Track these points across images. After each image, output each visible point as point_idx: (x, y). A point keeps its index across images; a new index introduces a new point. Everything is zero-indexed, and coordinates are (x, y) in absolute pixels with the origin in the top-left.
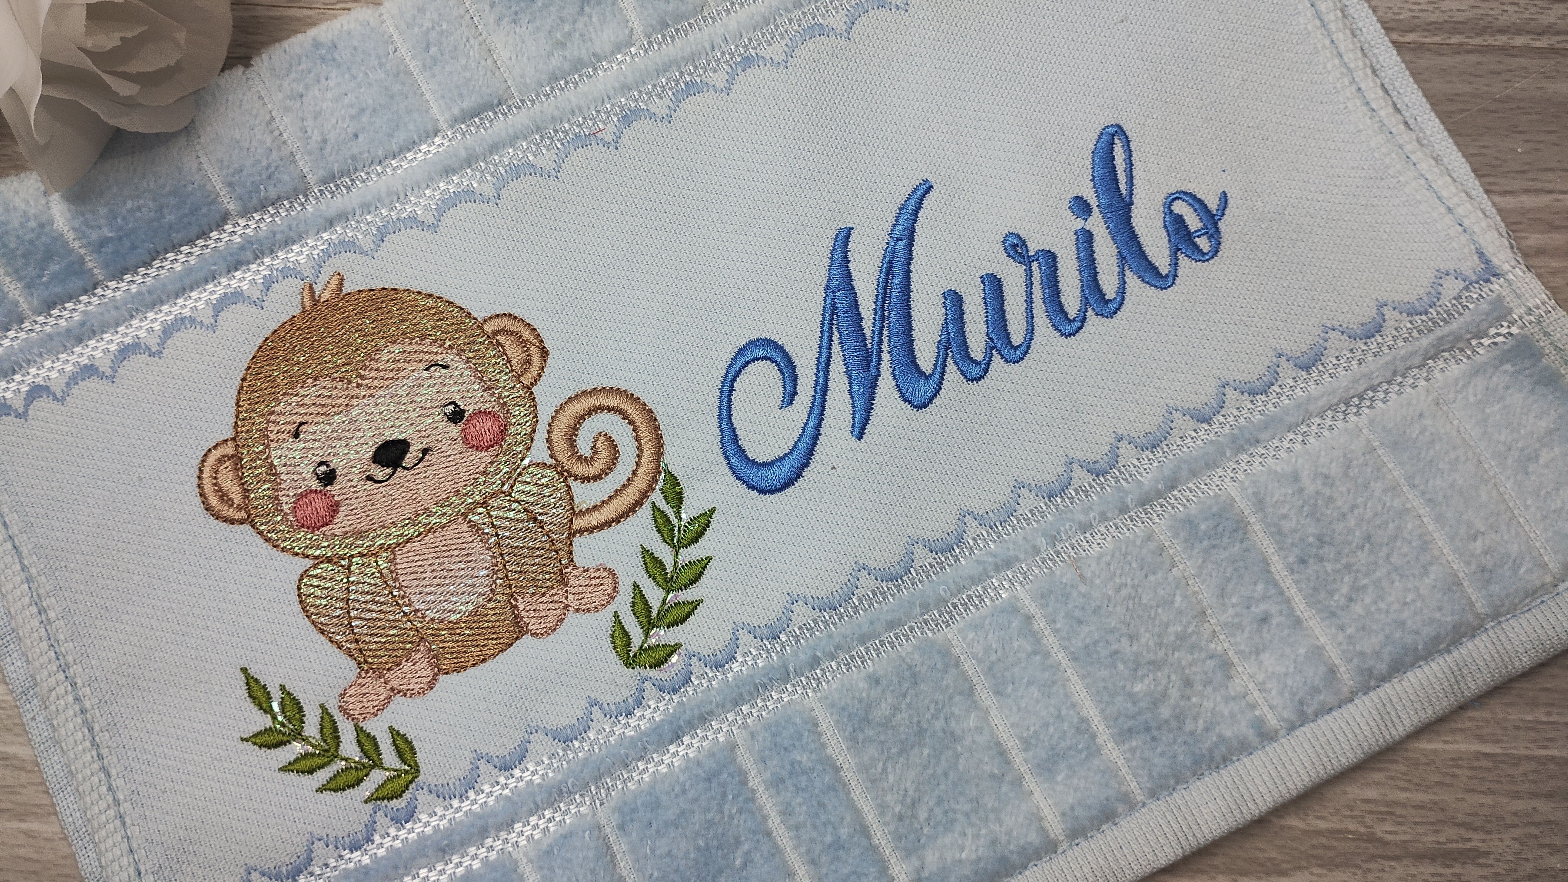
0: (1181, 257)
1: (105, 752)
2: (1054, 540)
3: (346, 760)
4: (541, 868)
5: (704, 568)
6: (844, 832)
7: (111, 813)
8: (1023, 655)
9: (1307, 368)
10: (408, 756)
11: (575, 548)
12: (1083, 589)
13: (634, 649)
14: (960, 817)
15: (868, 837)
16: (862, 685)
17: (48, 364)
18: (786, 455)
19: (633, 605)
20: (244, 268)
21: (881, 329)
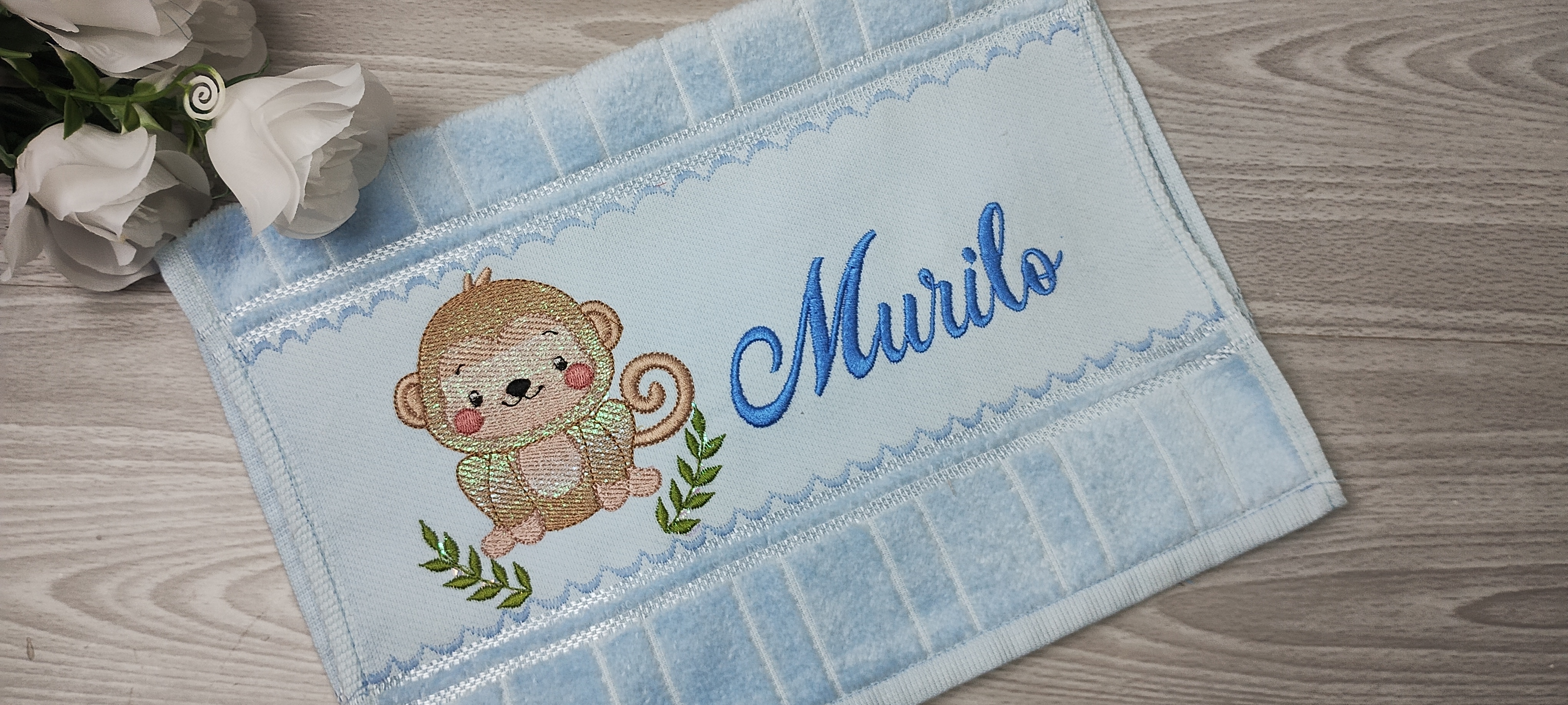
0: (1030, 291)
1: (332, 569)
2: (938, 467)
3: (485, 581)
4: (608, 654)
5: (717, 472)
6: (797, 640)
7: (336, 607)
8: (915, 538)
9: (1103, 368)
10: (524, 581)
11: (635, 455)
12: (954, 498)
13: (670, 521)
14: (869, 635)
15: (812, 644)
16: (813, 551)
17: (293, 316)
18: (772, 403)
19: (671, 493)
20: (426, 260)
21: (838, 325)
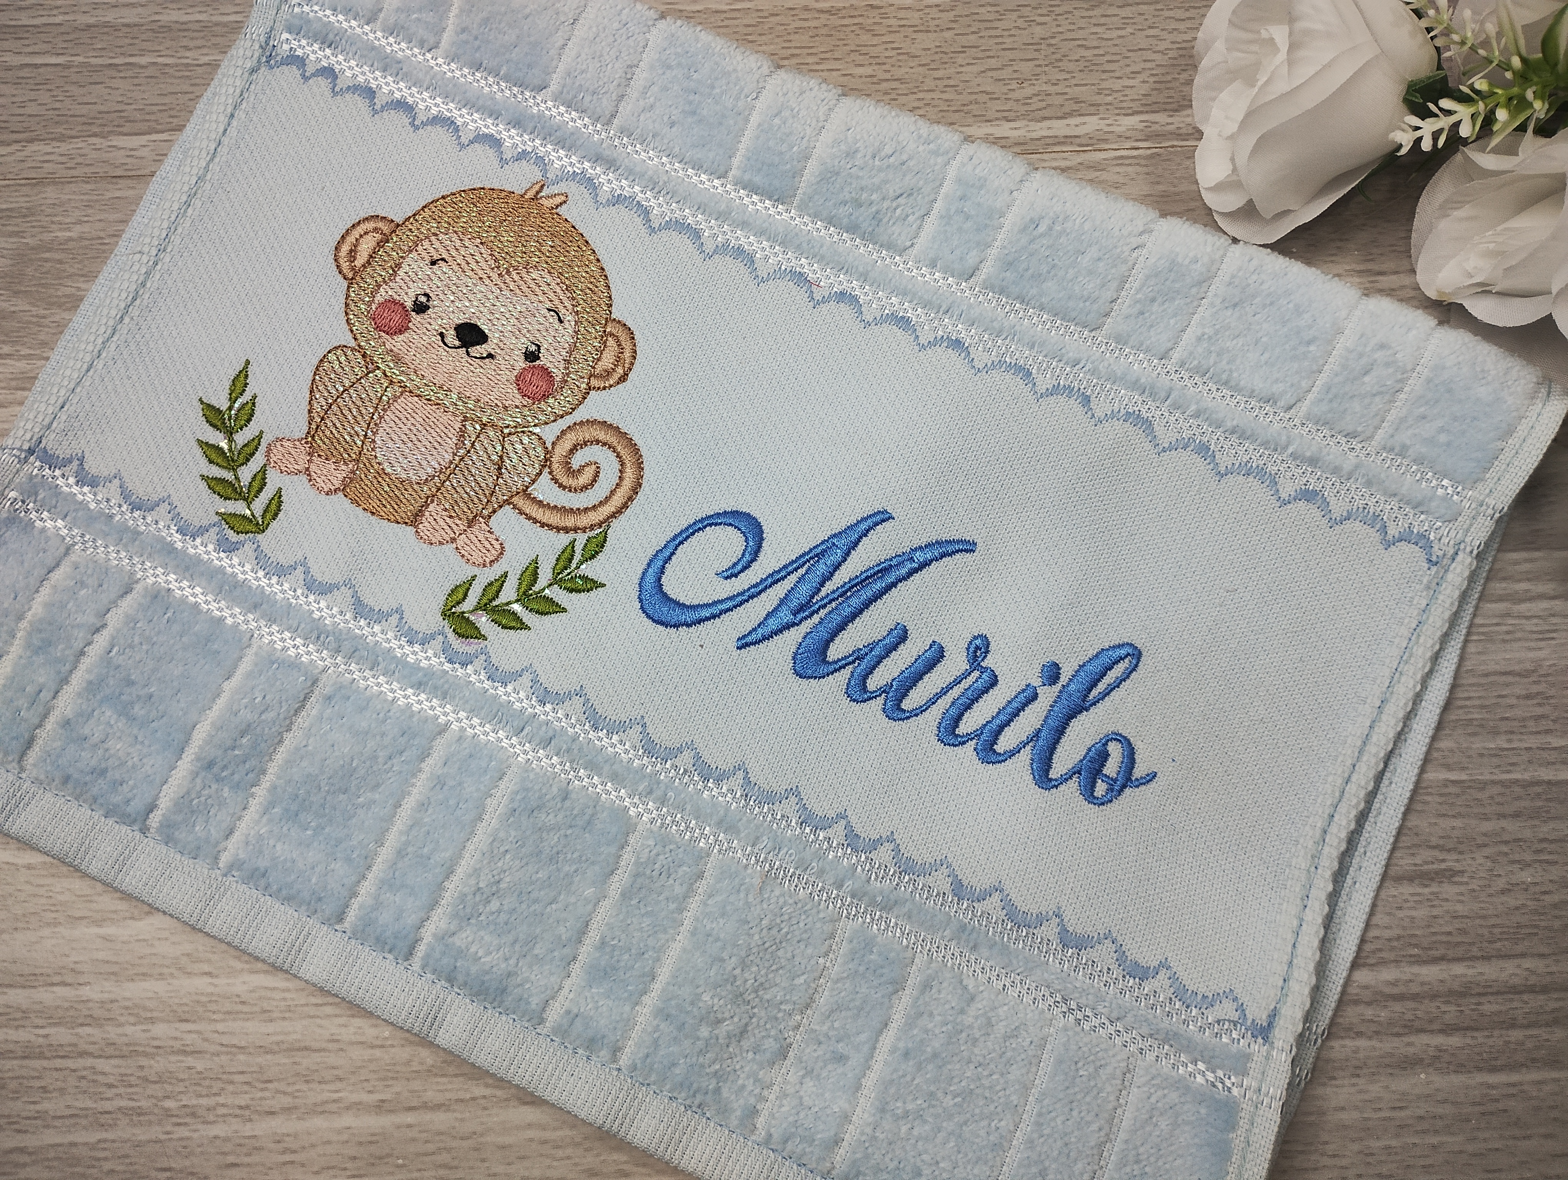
0: (1076, 778)
1: (126, 320)
2: (773, 849)
3: (237, 478)
4: (258, 665)
5: (556, 612)
6: (438, 858)
8: (667, 893)
10: (269, 516)
12: (751, 898)
13: (459, 609)
14: (511, 936)
15: (447, 879)
16: (555, 790)
17: (353, 63)
18: (684, 605)
19: (491, 584)
20: (520, 132)
21: (833, 600)
